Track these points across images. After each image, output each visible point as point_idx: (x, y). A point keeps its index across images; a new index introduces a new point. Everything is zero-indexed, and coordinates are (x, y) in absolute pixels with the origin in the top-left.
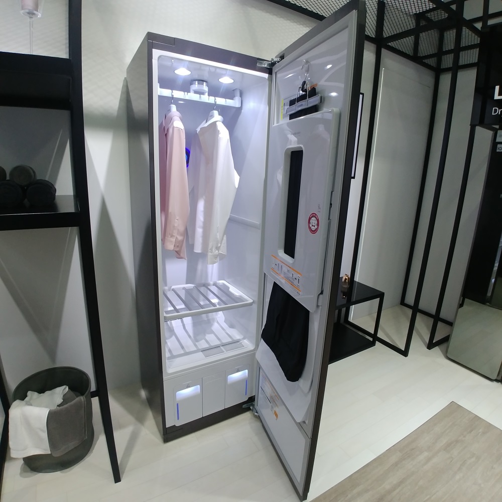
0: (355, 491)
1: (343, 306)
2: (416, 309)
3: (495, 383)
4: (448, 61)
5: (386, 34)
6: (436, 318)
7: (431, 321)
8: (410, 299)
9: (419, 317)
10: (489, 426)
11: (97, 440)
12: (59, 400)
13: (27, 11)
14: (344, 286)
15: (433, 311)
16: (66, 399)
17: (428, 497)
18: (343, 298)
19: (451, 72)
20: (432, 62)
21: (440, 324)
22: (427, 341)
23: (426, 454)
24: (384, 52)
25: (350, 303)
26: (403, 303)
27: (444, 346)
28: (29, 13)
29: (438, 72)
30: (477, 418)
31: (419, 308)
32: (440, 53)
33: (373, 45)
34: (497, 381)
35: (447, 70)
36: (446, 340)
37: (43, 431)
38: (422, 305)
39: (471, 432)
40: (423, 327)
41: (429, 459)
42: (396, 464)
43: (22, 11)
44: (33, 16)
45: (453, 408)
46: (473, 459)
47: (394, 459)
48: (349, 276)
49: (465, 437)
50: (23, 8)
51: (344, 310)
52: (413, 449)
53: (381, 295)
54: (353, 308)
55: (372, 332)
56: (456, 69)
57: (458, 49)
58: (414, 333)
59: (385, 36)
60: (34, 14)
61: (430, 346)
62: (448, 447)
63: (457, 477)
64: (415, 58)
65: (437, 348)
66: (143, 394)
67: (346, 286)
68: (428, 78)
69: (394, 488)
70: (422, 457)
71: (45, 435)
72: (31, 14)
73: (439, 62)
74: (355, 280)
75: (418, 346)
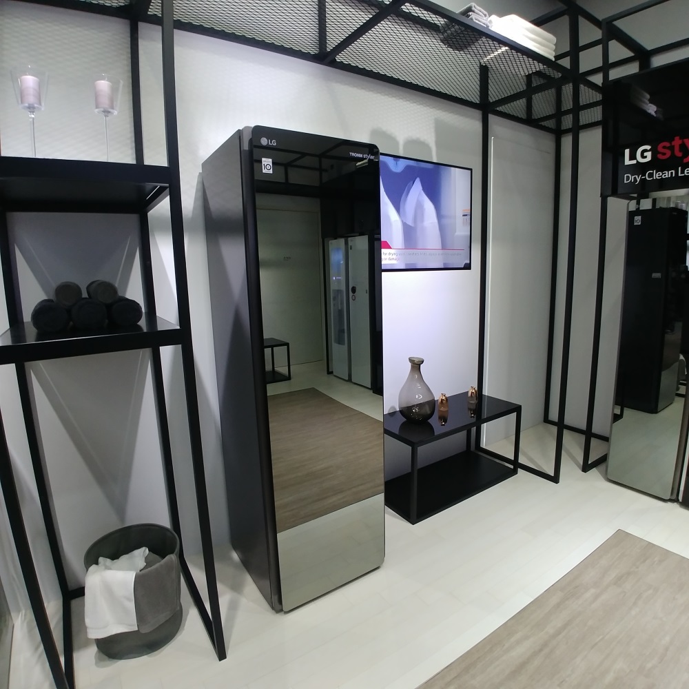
0: (513, 639)
1: (472, 425)
2: (561, 426)
3: (669, 504)
4: (567, 122)
5: (493, 97)
6: (588, 434)
7: (583, 438)
8: (554, 415)
9: (567, 435)
10: (667, 553)
11: (187, 615)
12: (142, 564)
13: (102, 110)
14: (471, 402)
15: (583, 426)
16: (149, 563)
17: (601, 637)
18: (472, 417)
19: (571, 133)
20: (550, 124)
21: (594, 441)
22: (581, 463)
23: (593, 591)
24: (492, 119)
25: (480, 420)
26: (546, 420)
27: (602, 467)
28: (104, 112)
29: (558, 134)
30: (651, 545)
31: (565, 423)
32: (559, 114)
33: (478, 111)
34: (671, 500)
35: (567, 131)
36: (603, 460)
37: (129, 599)
38: (568, 420)
39: (644, 561)
40: (573, 445)
41: (596, 597)
42: (558, 605)
43: (97, 110)
44: (109, 115)
45: (621, 537)
46: (650, 592)
47: (554, 600)
48: (476, 389)
49: (637, 568)
50: (97, 107)
51: (474, 429)
52: (577, 587)
53: (517, 409)
54: (484, 426)
55: (512, 458)
56: (576, 130)
57: (577, 108)
58: (563, 453)
59: (491, 101)
60: (109, 112)
61: (586, 467)
62: (618, 581)
63: (633, 613)
64: (529, 121)
65: (594, 469)
66: (235, 556)
67: (474, 401)
68: (547, 142)
69: (558, 633)
70: (588, 595)
71: (131, 606)
72: (106, 112)
73: (559, 123)
74: (483, 393)
75: (570, 469)
